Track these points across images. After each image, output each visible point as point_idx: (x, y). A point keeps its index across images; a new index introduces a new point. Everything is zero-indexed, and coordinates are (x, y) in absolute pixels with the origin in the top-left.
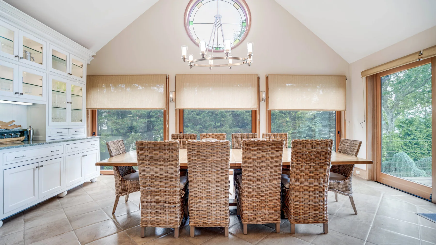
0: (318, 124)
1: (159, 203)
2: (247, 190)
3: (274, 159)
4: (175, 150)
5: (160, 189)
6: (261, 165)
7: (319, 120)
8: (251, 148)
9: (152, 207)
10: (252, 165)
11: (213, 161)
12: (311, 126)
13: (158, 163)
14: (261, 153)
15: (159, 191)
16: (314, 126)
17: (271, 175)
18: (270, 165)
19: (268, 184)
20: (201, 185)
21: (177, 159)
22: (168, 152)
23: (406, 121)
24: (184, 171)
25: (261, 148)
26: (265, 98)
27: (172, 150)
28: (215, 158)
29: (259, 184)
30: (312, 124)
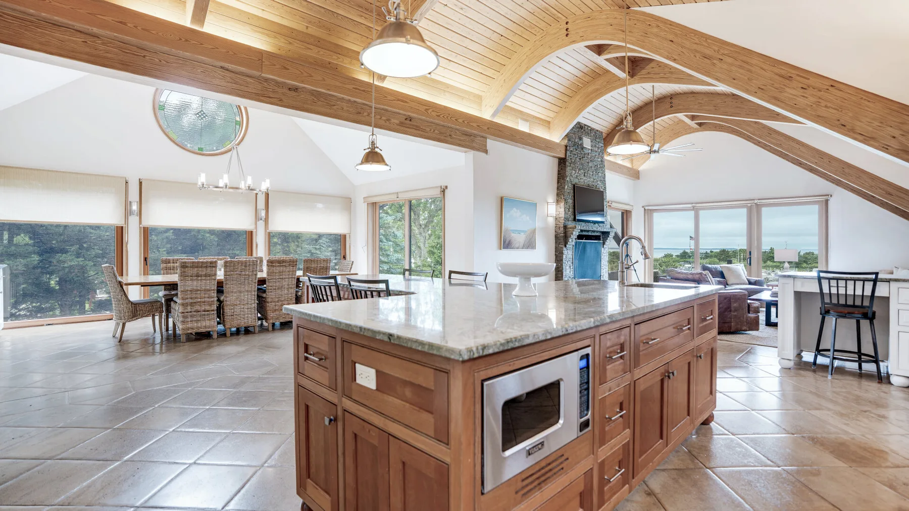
0: (324, 249)
1: (199, 312)
2: (271, 297)
3: (291, 273)
4: (215, 267)
5: (199, 300)
6: (281, 277)
7: (326, 243)
8: (274, 264)
9: (191, 316)
10: (275, 277)
11: (246, 275)
12: (314, 251)
13: (199, 278)
14: (282, 268)
15: (198, 302)
16: (318, 252)
17: (288, 285)
18: (288, 277)
19: (286, 291)
20: (235, 295)
21: (215, 275)
22: (209, 269)
23: (437, 245)
24: (220, 284)
25: (282, 264)
26: (264, 217)
27: (213, 267)
28: (247, 273)
29: (279, 292)
30: (316, 248)
